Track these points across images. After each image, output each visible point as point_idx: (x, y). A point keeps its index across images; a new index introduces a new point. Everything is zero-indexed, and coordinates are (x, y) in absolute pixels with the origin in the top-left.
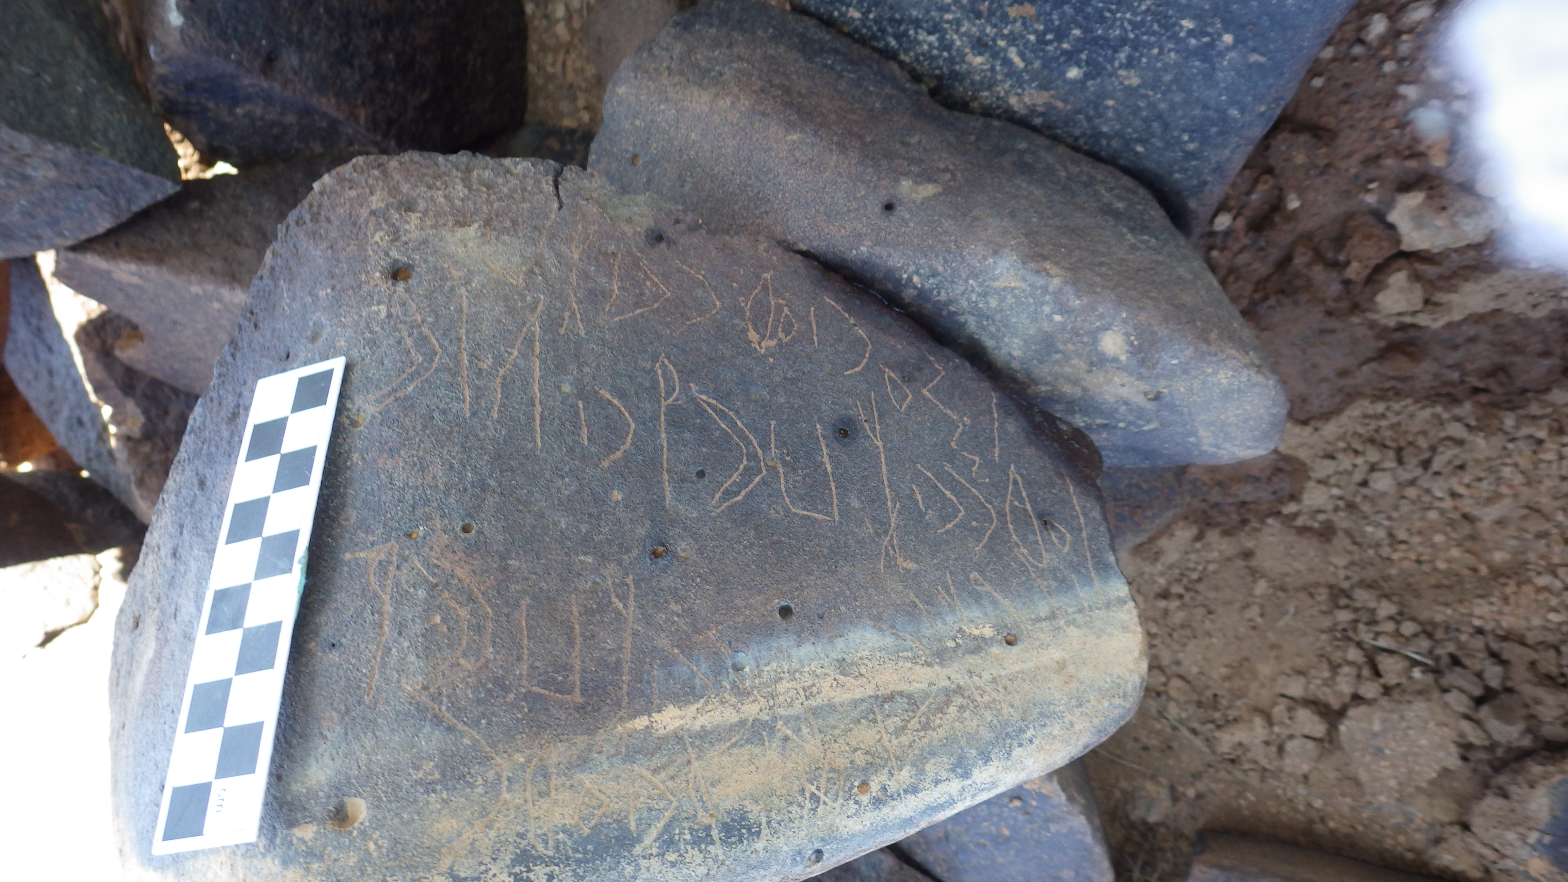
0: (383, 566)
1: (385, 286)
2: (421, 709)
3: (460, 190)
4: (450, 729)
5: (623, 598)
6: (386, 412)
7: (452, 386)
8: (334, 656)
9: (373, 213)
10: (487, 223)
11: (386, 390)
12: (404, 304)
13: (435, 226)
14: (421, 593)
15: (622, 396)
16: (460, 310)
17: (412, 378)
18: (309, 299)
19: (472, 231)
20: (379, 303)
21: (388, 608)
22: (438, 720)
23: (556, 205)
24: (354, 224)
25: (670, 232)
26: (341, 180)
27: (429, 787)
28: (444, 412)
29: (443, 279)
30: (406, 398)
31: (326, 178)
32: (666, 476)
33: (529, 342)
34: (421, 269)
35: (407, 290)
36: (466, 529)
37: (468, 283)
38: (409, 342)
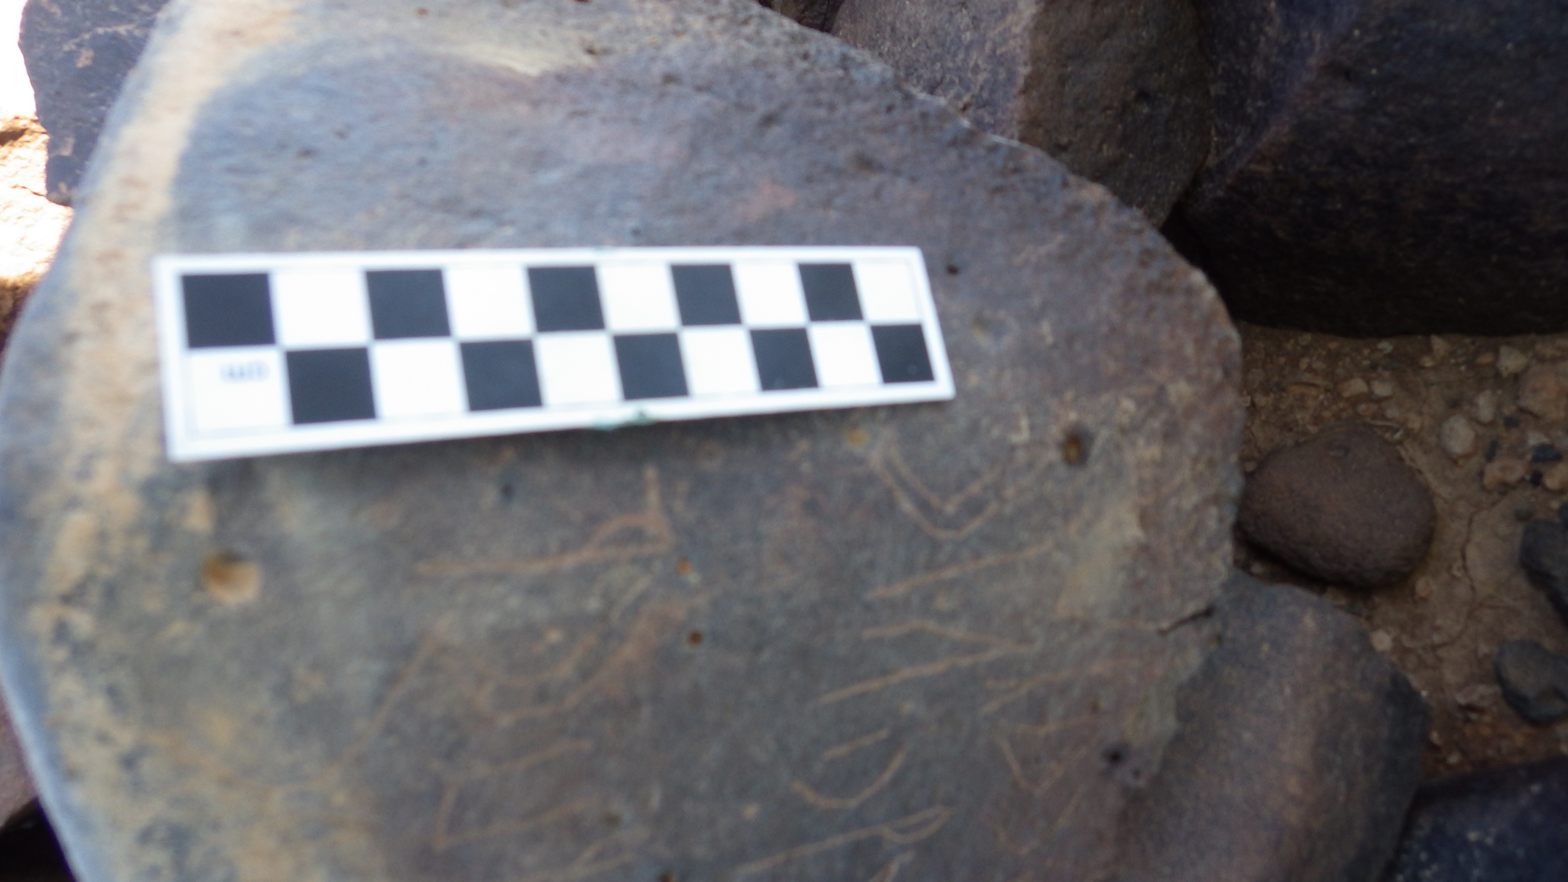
0: (636, 536)
1: (1056, 432)
2: (407, 652)
3: (1190, 500)
4: (378, 700)
5: (600, 856)
6: (871, 479)
7: (909, 568)
8: (490, 496)
9: (1162, 389)
10: (1144, 548)
11: (905, 471)
12: (1030, 465)
13: (1141, 481)
14: (593, 604)
15: (896, 782)
16: (1021, 547)
17: (924, 506)
18: (1036, 301)
19: (1133, 532)
20: (1032, 428)
21: (569, 562)
22: (391, 679)
23: (1165, 625)
24: (1146, 361)
25: (1123, 773)
26: (1208, 321)
27: (282, 691)
28: (871, 565)
29: (1067, 515)
30: (892, 505)
31: (1210, 293)
32: (780, 857)
33: (974, 649)
34: (1082, 477)
35: (1051, 466)
36: (696, 638)
37: (1059, 546)
38: (975, 488)
